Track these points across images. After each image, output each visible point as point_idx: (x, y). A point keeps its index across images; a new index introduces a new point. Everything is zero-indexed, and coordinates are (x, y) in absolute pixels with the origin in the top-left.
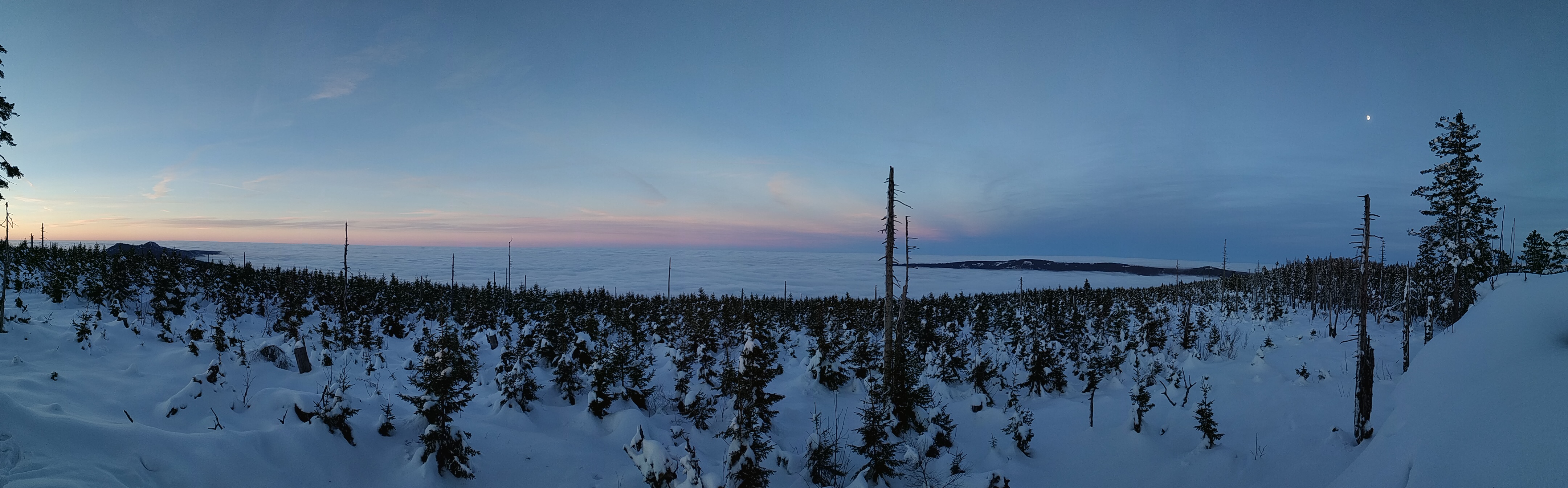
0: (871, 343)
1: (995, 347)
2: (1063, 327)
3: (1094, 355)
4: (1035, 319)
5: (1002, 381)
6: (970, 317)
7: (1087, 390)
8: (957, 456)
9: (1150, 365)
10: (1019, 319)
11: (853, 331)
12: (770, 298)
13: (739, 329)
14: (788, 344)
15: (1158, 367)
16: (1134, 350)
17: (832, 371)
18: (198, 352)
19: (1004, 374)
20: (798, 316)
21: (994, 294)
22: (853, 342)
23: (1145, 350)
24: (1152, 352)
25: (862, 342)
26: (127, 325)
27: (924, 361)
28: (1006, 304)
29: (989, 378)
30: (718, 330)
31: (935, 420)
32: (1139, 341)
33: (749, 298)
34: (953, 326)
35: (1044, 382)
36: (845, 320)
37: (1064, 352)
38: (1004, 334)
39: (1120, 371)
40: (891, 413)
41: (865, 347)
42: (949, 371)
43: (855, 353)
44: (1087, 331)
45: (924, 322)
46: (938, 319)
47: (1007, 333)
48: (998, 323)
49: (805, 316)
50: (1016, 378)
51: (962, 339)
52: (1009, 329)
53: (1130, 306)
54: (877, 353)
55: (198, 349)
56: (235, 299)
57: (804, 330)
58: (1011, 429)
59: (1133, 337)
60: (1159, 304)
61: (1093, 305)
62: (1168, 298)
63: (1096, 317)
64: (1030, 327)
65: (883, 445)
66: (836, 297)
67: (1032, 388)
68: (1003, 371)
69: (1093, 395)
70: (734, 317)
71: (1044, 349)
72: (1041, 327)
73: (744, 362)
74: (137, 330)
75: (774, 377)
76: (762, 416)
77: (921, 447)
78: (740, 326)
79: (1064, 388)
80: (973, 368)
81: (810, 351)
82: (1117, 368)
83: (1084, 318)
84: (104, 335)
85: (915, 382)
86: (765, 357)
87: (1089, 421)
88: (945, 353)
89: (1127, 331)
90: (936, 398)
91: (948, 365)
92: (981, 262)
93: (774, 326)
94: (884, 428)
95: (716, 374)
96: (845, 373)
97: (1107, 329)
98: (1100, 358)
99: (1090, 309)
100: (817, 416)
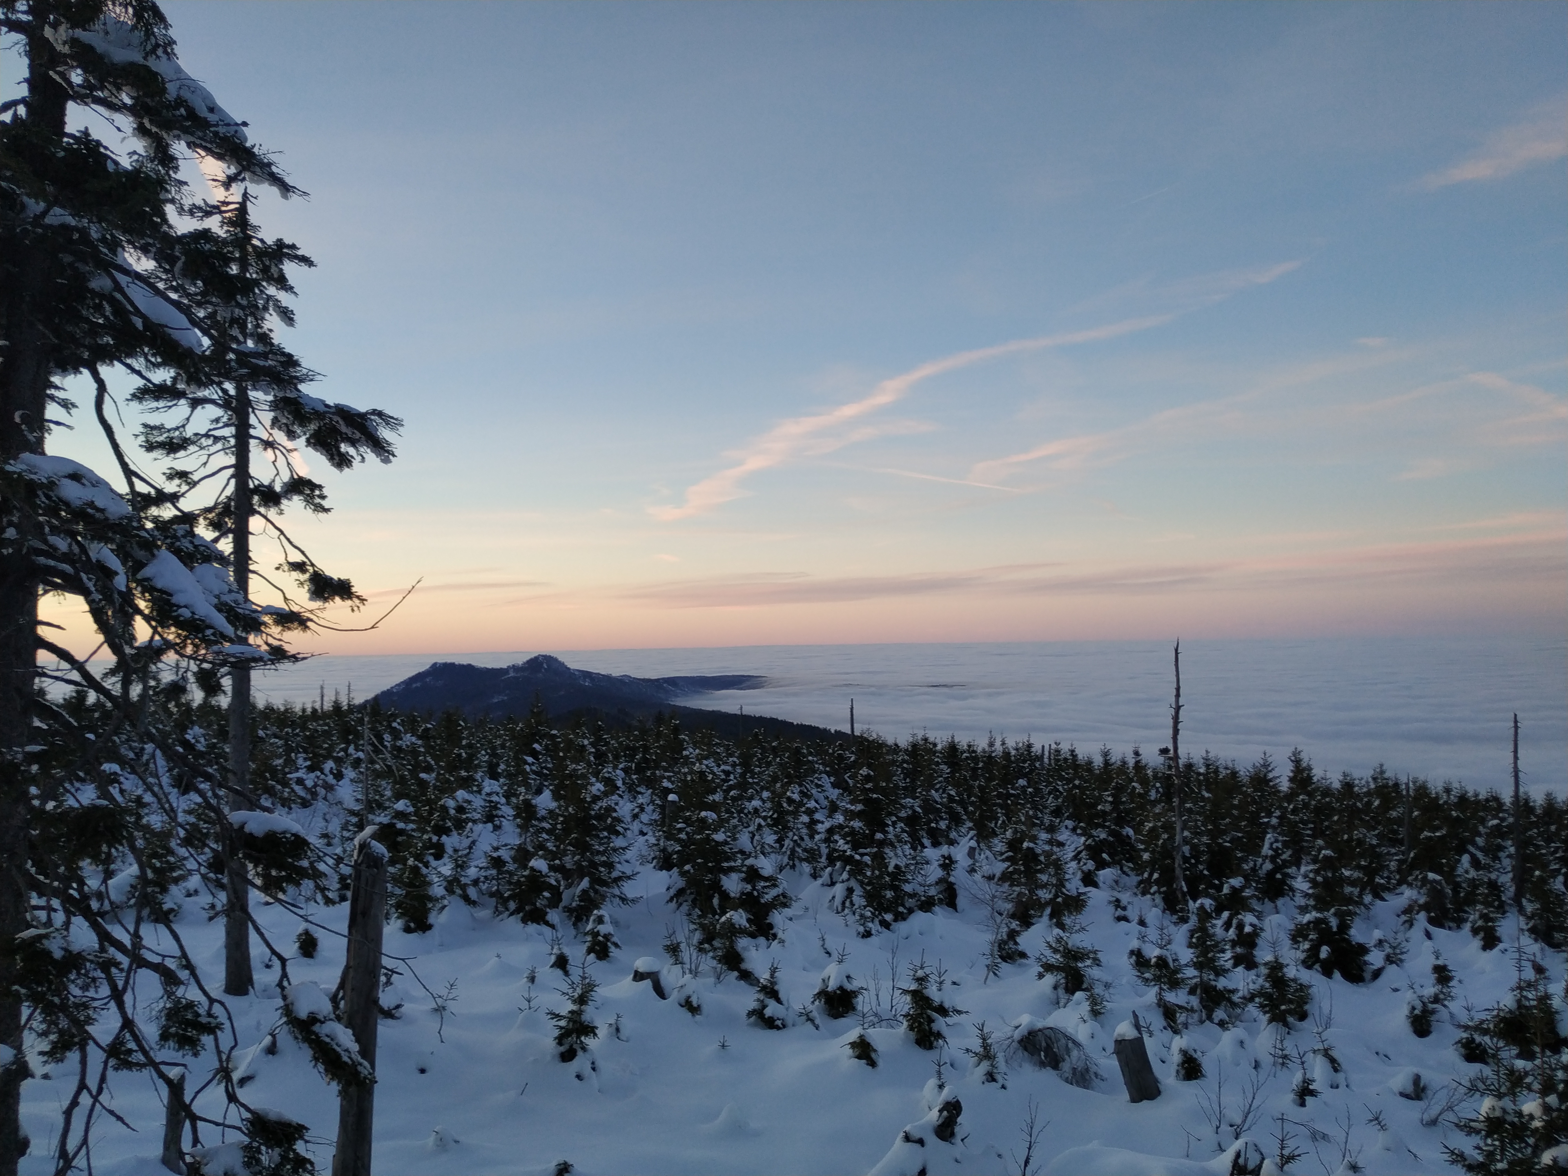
18: (873, 1055)
26: (660, 991)
55: (875, 1051)
56: (889, 874)
74: (695, 1004)
84: (618, 1030)
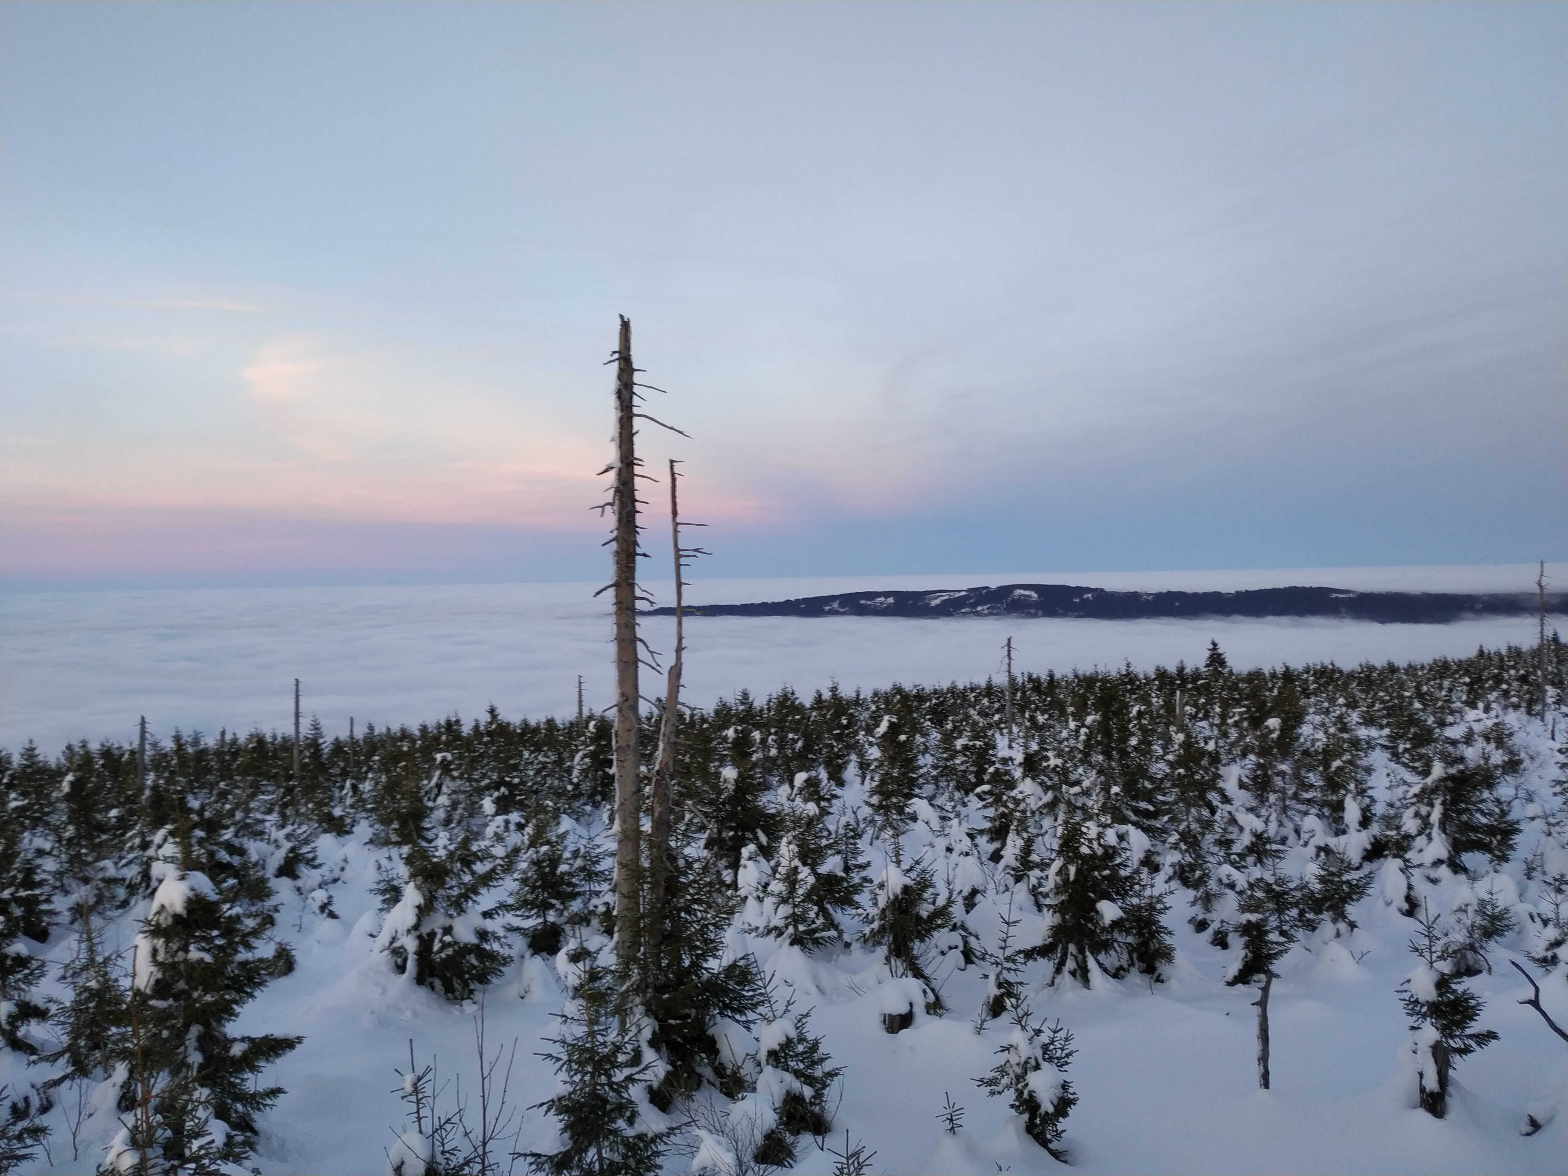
0: (571, 848)
1: (941, 843)
2: (1148, 785)
3: (1256, 872)
4: (1059, 762)
5: (966, 943)
6: (861, 754)
7: (1243, 977)
8: (848, 1159)
9: (1460, 910)
10: (1005, 761)
11: (515, 817)
12: (242, 738)
13: (132, 848)
14: (309, 876)
15: (1494, 918)
16: (1399, 862)
17: (456, 943)
19: (972, 920)
20: (342, 788)
21: (929, 689)
22: (516, 851)
23: (1438, 863)
24: (1465, 870)
25: (545, 848)
27: (736, 889)
28: (967, 717)
29: (928, 931)
30: (50, 865)
31: (778, 1057)
32: (1413, 831)
33: (168, 745)
34: (812, 784)
35: (1101, 946)
36: (488, 788)
37: (1158, 859)
38: (965, 805)
39: (1352, 925)
40: (645, 1047)
41: (554, 861)
42: (812, 915)
43: (524, 881)
44: (1226, 800)
45: (729, 773)
46: (769, 765)
47: (974, 802)
48: (946, 772)
49: (366, 786)
50: (1012, 930)
51: (843, 821)
52: (979, 790)
53: (1369, 721)
54: (590, 875)
57: (364, 829)
58: (1005, 1081)
59: (1392, 821)
60: (1471, 715)
61: (1242, 720)
62: (1506, 694)
63: (1252, 757)
64: (1042, 784)
65: (625, 1142)
66: (457, 722)
67: (1062, 963)
68: (968, 912)
69: (1265, 990)
70: (114, 813)
71: (1095, 845)
72: (1078, 783)
73: (155, 952)
75: (261, 984)
76: (222, 1113)
77: (743, 1132)
78: (137, 841)
79: (1163, 968)
80: (882, 902)
81: (384, 892)
82: (1339, 915)
83: (1215, 759)
85: (712, 948)
86: (230, 928)
87: (1256, 1070)
88: (796, 862)
89: (1367, 801)
90: (779, 995)
91: (808, 897)
92: (887, 594)
93: (259, 828)
94: (627, 1088)
95: (47, 1010)
96: (496, 946)
97: (1296, 797)
98: (1280, 881)
99: (1234, 734)
100: (419, 1079)
